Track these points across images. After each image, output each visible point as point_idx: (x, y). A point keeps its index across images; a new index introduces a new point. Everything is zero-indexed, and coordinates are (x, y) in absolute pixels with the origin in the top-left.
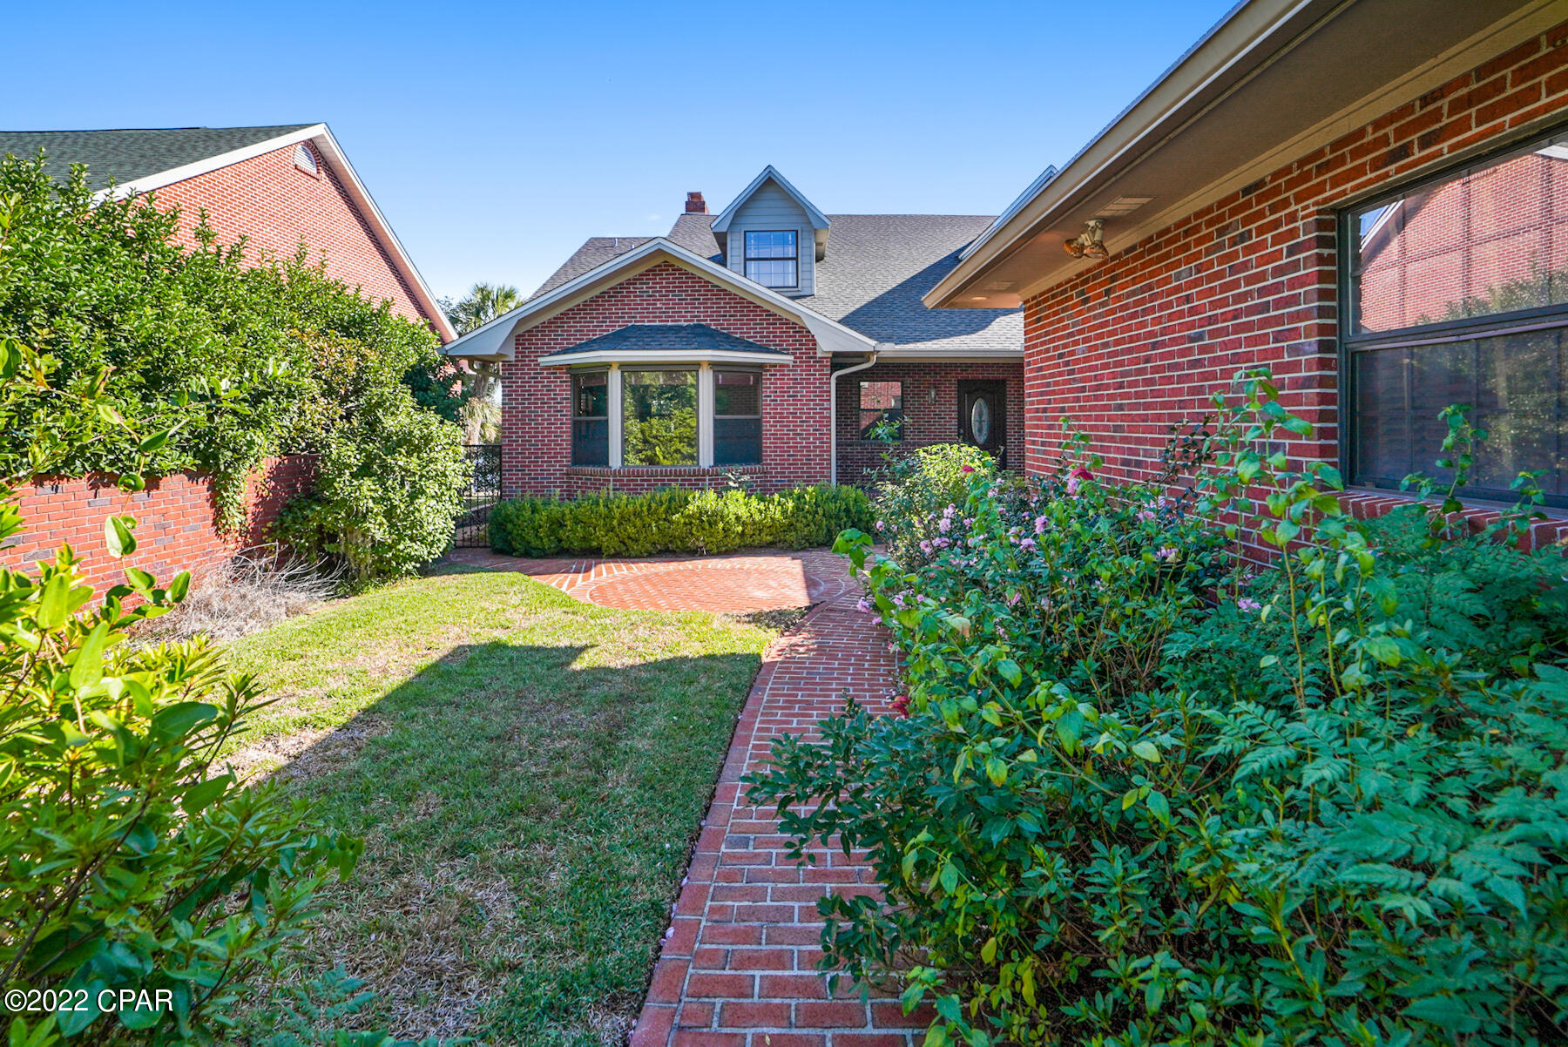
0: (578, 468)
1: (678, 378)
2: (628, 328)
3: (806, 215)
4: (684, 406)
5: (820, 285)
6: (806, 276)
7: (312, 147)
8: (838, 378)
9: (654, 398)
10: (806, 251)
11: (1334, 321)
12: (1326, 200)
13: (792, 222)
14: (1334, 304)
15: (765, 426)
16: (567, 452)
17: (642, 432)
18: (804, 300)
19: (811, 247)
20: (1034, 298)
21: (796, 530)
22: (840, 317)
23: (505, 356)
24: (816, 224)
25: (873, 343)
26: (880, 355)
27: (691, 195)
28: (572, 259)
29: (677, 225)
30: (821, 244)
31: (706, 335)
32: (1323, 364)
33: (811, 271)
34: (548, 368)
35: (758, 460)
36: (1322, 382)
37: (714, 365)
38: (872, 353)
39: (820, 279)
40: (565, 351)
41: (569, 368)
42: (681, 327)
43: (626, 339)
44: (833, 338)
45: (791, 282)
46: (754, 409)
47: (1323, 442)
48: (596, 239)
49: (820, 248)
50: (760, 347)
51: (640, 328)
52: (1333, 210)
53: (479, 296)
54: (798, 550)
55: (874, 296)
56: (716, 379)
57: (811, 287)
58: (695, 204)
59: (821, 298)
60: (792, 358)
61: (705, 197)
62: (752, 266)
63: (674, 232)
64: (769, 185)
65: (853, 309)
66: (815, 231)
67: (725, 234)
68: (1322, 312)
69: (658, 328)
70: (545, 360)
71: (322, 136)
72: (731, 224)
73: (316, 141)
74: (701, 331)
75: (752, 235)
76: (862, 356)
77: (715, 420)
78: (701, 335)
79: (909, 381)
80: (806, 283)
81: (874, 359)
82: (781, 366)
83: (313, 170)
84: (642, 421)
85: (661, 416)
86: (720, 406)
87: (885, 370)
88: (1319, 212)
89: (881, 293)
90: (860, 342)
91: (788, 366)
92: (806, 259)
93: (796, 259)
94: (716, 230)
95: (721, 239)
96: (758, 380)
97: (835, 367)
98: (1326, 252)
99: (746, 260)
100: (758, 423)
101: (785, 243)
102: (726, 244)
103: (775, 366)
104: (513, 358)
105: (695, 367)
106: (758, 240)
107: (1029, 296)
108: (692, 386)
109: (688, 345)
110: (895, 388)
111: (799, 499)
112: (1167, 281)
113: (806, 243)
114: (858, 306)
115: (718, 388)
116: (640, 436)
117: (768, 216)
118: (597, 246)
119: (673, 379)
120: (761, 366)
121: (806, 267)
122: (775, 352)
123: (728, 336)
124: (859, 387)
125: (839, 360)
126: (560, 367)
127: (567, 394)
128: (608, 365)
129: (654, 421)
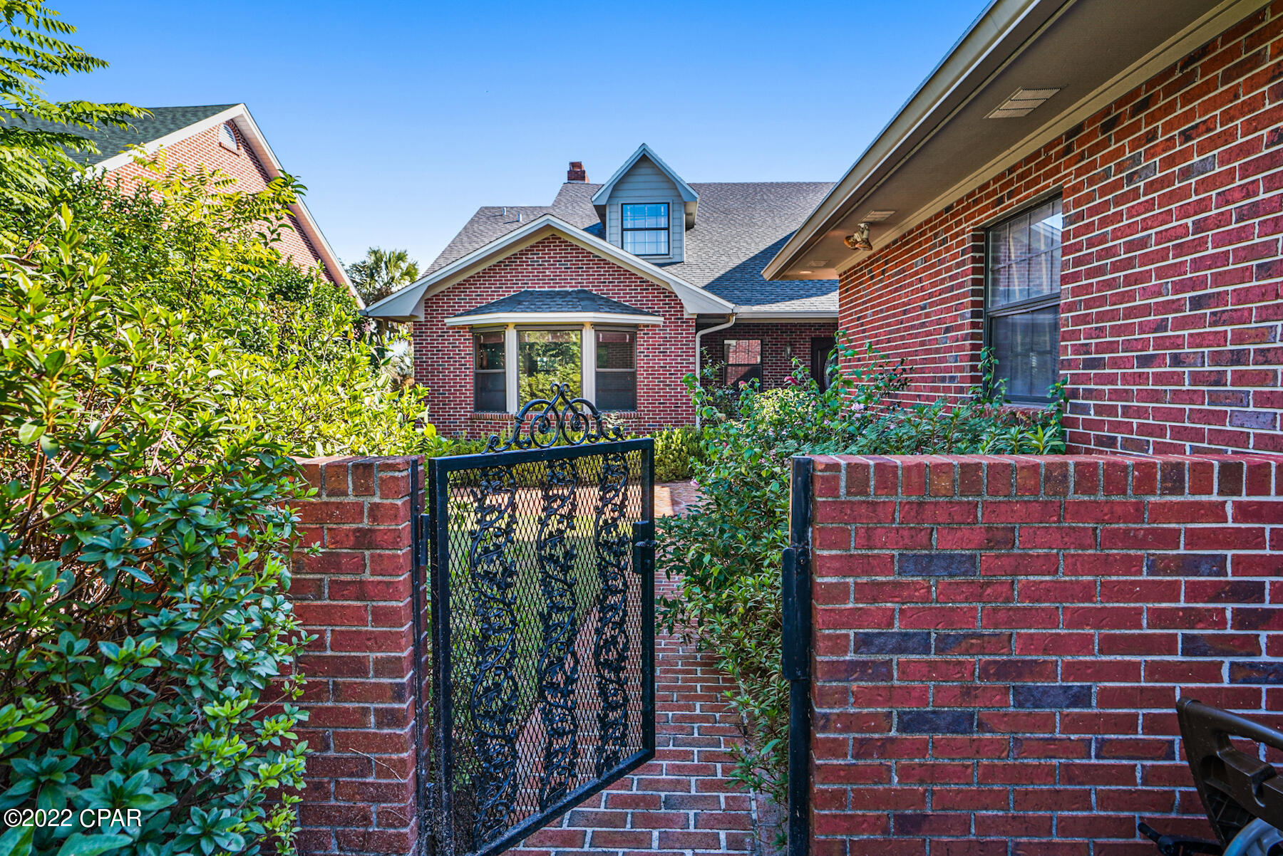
0: (479, 413)
1: (562, 336)
2: (521, 292)
3: (676, 189)
4: (567, 363)
5: (690, 253)
6: (677, 244)
7: (232, 126)
8: (702, 337)
9: (539, 355)
10: (677, 222)
11: (982, 299)
12: (976, 223)
13: (663, 195)
14: (982, 288)
15: (640, 378)
16: (471, 400)
17: (530, 385)
18: (675, 266)
19: (681, 218)
20: (845, 273)
21: (664, 465)
22: (706, 282)
23: (416, 317)
24: (685, 197)
25: (731, 306)
26: (740, 316)
27: (573, 165)
28: (465, 228)
29: (560, 194)
30: (691, 214)
31: (588, 299)
32: (974, 325)
33: (681, 240)
34: (453, 327)
35: (633, 407)
36: (973, 336)
37: (595, 325)
38: (732, 314)
39: (689, 247)
40: (468, 313)
41: (472, 328)
42: (568, 293)
43: (520, 303)
44: (697, 302)
45: (663, 250)
46: (631, 365)
47: (972, 374)
48: (486, 208)
49: (690, 217)
50: (635, 309)
51: (532, 293)
52: (982, 228)
53: (373, 258)
54: (666, 482)
55: (737, 262)
56: (597, 338)
57: (681, 255)
58: (576, 173)
59: (689, 265)
60: (662, 319)
61: (585, 167)
62: (628, 235)
63: (557, 203)
64: (644, 160)
65: (718, 275)
66: (685, 204)
67: (604, 207)
68: (974, 293)
69: (548, 293)
70: (450, 321)
71: (242, 116)
72: (610, 197)
73: (236, 121)
74: (582, 295)
75: (629, 207)
76: (724, 317)
77: (597, 373)
78: (585, 299)
79: (768, 339)
80: (677, 251)
81: (733, 320)
82: (654, 326)
83: (233, 146)
84: (529, 376)
85: (547, 372)
86: (601, 361)
87: (745, 329)
88: (973, 230)
89: (744, 259)
90: (722, 305)
91: (659, 326)
92: (677, 229)
93: (667, 229)
94: (596, 203)
95: (601, 211)
96: (633, 337)
97: (699, 327)
98: (977, 255)
99: (623, 230)
100: (634, 375)
101: (657, 215)
102: (605, 215)
103: (648, 326)
104: (423, 320)
105: (579, 327)
106: (633, 211)
107: (842, 271)
108: (575, 344)
109: (574, 308)
110: (756, 345)
111: (667, 439)
112: (911, 267)
113: (677, 215)
114: (722, 272)
115: (599, 345)
116: (528, 389)
117: (642, 189)
118: (490, 215)
119: (558, 337)
120: (636, 326)
121: (677, 237)
122: (648, 314)
123: (607, 300)
124: (723, 344)
125: (702, 321)
126: (463, 327)
127: (470, 350)
128: (505, 326)
129: (540, 376)
